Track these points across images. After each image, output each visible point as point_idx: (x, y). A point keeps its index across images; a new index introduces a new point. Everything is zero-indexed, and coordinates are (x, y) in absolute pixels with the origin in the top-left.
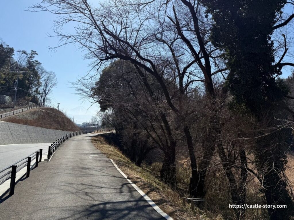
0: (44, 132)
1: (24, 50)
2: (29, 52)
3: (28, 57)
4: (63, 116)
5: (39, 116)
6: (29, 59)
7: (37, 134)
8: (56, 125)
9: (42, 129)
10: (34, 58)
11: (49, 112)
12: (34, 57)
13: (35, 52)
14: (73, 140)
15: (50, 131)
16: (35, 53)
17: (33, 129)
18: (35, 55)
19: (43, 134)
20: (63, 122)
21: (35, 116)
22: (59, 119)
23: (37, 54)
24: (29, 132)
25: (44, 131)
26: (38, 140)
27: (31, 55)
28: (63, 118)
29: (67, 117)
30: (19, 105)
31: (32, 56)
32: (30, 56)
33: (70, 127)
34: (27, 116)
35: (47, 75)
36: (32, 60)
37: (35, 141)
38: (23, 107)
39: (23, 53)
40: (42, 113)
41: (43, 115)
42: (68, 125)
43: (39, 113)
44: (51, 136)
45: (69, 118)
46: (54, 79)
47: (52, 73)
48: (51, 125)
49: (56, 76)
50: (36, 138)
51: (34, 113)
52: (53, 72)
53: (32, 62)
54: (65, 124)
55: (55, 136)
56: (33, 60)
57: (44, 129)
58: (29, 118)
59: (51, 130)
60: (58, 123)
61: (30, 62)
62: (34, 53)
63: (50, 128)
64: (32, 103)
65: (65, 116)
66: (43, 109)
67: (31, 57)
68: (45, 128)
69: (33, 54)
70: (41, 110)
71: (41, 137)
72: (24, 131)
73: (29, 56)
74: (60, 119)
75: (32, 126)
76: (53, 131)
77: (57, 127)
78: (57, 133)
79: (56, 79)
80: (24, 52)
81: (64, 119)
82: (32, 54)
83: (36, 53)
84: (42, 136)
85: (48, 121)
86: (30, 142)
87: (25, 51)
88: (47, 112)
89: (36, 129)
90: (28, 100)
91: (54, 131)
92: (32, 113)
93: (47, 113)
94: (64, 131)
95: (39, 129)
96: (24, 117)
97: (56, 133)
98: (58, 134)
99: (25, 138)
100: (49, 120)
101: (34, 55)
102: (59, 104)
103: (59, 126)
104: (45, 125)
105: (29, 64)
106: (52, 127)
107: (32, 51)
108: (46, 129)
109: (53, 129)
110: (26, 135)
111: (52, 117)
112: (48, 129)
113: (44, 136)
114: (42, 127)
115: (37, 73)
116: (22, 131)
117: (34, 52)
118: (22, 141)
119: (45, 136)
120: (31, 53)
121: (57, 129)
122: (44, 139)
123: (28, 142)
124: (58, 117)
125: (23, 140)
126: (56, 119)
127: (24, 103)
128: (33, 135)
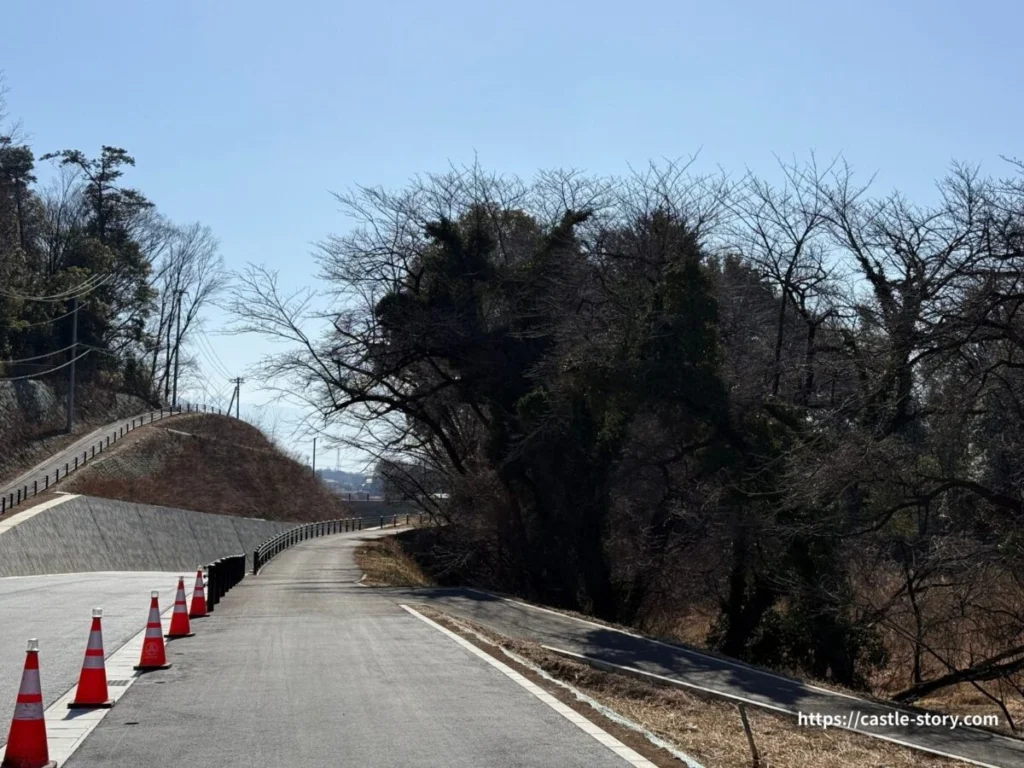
0: (198, 527)
1: (73, 150)
2: (93, 154)
3: (92, 179)
4: (265, 451)
5: (169, 460)
6: (97, 187)
7: (172, 536)
8: (238, 494)
9: (190, 513)
10: (117, 179)
11: (203, 436)
12: (116, 174)
13: (122, 151)
14: (304, 549)
15: (218, 523)
16: (121, 157)
17: (158, 518)
18: (123, 167)
19: (195, 537)
20: (268, 479)
21: (156, 463)
22: (246, 466)
23: (131, 161)
24: (150, 530)
25: (197, 523)
26: (179, 558)
27: (104, 168)
28: (263, 459)
29: (281, 454)
30: (82, 416)
31: (107, 171)
32: (100, 170)
33: (299, 501)
34: (127, 466)
35: (177, 244)
36: (108, 188)
37: (172, 562)
38: (99, 422)
39: (65, 162)
40: (176, 445)
41: (181, 456)
42: (286, 490)
43: (168, 446)
44: (225, 544)
45: (292, 458)
46: (211, 263)
47: (200, 234)
48: (218, 495)
49: (219, 246)
50: (173, 550)
51: (149, 449)
52: (203, 225)
53: (111, 197)
54: (275, 490)
55: (239, 545)
56: (110, 191)
57: (196, 516)
58: (136, 470)
59: (221, 520)
60: (244, 483)
61: (100, 199)
62: (115, 155)
63: (217, 511)
64: (126, 397)
65: (271, 446)
66: (179, 425)
67: (103, 177)
68: (199, 510)
69: (112, 159)
70: (171, 434)
71: (188, 548)
72: (133, 525)
73: (94, 171)
74: (252, 467)
75: (152, 504)
76: (230, 523)
77: (242, 503)
78: (245, 529)
79: (220, 260)
80: (74, 158)
81: (272, 463)
82: (106, 164)
83: (125, 155)
84: (190, 544)
85: (204, 479)
86: (156, 566)
87: (77, 153)
88: (194, 437)
89: (168, 516)
90: (112, 387)
91: (233, 521)
92: (143, 451)
93: (196, 442)
94: (272, 522)
95: (177, 515)
96: (120, 470)
97: (243, 532)
98: (251, 536)
99: (140, 552)
100: (208, 477)
101: (114, 168)
102: (238, 381)
103: (251, 500)
104: (194, 497)
105: (98, 207)
106: (224, 506)
107: (109, 149)
108: (202, 515)
109: (228, 512)
110: (141, 540)
111: (217, 460)
112: (211, 515)
113: (198, 544)
114: (185, 506)
115: (136, 253)
116: (127, 526)
117: (116, 151)
118: (132, 560)
119: (202, 542)
120: (104, 155)
121: (244, 512)
122: (198, 556)
123: (151, 565)
124: (242, 456)
125: (134, 557)
126: (238, 468)
127: (98, 404)
128: (162, 538)
